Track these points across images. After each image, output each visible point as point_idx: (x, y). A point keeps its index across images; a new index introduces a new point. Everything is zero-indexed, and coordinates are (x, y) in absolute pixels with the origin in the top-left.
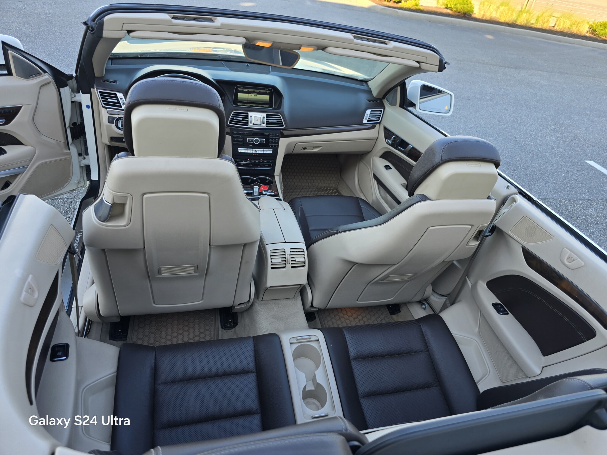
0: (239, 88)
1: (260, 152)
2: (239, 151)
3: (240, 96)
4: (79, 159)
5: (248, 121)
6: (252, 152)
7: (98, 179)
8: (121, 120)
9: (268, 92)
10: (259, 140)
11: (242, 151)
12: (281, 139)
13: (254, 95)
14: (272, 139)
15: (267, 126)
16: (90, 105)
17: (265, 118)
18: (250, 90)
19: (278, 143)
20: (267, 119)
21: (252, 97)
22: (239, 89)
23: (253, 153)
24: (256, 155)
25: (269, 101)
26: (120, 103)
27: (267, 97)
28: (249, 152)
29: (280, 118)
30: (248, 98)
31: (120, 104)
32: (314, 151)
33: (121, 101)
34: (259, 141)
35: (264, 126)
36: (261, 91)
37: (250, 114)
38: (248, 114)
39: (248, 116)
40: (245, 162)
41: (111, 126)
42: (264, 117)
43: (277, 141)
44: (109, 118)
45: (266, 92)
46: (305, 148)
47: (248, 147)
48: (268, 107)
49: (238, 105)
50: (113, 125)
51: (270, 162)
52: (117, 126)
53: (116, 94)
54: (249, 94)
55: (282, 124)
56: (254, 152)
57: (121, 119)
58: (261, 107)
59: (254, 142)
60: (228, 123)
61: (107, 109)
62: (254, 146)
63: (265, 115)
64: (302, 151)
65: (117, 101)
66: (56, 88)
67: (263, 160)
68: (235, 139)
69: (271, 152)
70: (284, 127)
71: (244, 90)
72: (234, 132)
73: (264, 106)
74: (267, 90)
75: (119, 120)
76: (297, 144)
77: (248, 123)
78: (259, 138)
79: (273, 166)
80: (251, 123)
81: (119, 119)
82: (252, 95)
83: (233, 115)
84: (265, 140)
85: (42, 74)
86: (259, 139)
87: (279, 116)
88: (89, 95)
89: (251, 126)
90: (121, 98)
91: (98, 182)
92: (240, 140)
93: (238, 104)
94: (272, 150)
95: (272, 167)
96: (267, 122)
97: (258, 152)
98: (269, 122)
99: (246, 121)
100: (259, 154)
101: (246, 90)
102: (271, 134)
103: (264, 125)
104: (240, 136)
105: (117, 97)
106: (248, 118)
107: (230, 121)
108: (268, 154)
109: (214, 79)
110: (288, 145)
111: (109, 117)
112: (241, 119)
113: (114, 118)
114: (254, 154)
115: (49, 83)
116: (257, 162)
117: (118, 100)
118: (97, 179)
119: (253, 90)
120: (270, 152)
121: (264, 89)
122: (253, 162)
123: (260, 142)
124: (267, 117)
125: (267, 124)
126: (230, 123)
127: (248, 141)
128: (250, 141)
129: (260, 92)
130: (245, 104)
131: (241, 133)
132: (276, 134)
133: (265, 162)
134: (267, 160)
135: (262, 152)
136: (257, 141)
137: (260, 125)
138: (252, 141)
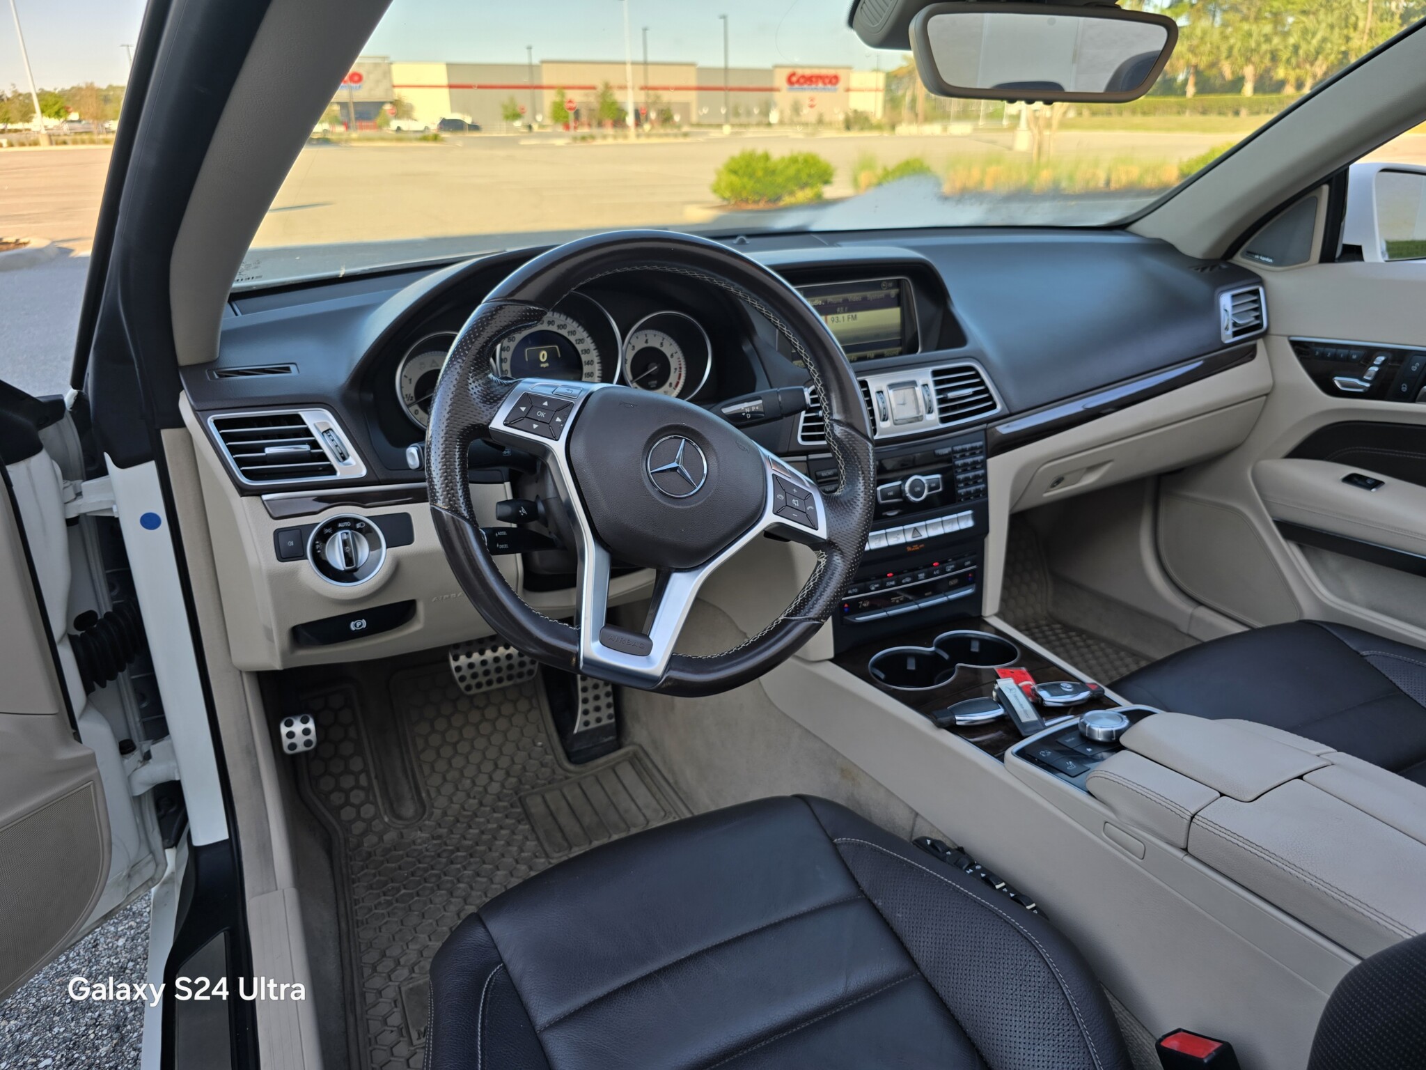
1: (932, 533)
4: (123, 767)
5: (872, 413)
6: (901, 539)
7: (226, 837)
8: (339, 534)
9: (893, 291)
10: (925, 482)
12: (991, 463)
13: (846, 315)
14: (966, 468)
15: (943, 420)
16: (161, 511)
17: (932, 388)
18: (830, 299)
19: (985, 479)
20: (939, 392)
21: (842, 323)
23: (907, 544)
24: (916, 547)
25: (898, 329)
26: (323, 457)
27: (891, 316)
28: (893, 541)
29: (977, 375)
31: (326, 459)
32: (1083, 487)
33: (326, 446)
34: (926, 485)
35: (932, 421)
36: (871, 295)
37: (874, 382)
38: (866, 385)
39: (869, 394)
40: (877, 589)
41: (293, 573)
42: (925, 386)
43: (979, 474)
44: (281, 535)
45: (888, 296)
47: (884, 522)
50: (306, 567)
51: (968, 563)
52: (324, 567)
53: (297, 419)
54: (830, 317)
55: (990, 398)
56: (909, 538)
57: (336, 530)
59: (908, 495)
60: (800, 441)
61: (265, 497)
62: (908, 514)
63: (926, 375)
64: (1051, 493)
65: (306, 448)
67: (944, 562)
69: (970, 523)
70: (999, 407)
72: (824, 474)
73: (886, 351)
74: (889, 288)
75: (329, 535)
76: (1039, 469)
77: (874, 422)
78: (922, 475)
79: (977, 579)
80: (885, 419)
81: (328, 531)
82: (840, 316)
84: (941, 477)
86: (924, 479)
87: (974, 369)
88: (150, 467)
89: (885, 431)
90: (327, 431)
91: (231, 847)
94: (970, 512)
95: (974, 586)
96: (940, 401)
97: (924, 535)
98: (944, 401)
100: (930, 539)
101: (818, 301)
102: (958, 448)
103: (934, 417)
105: (308, 432)
106: (870, 403)
107: (805, 428)
108: (957, 532)
110: (1015, 483)
111: (277, 533)
113: (303, 531)
114: (909, 549)
116: (922, 580)
117: (315, 444)
118: (223, 835)
119: (839, 298)
120: (963, 521)
121: (877, 286)
122: (908, 583)
123: (931, 489)
124: (936, 383)
125: (942, 411)
126: (804, 438)
127: (883, 499)
128: (891, 494)
129: (865, 299)
132: (974, 445)
133: (949, 568)
134: (954, 559)
135: (939, 531)
136: (918, 489)
137: (918, 419)
138: (900, 493)
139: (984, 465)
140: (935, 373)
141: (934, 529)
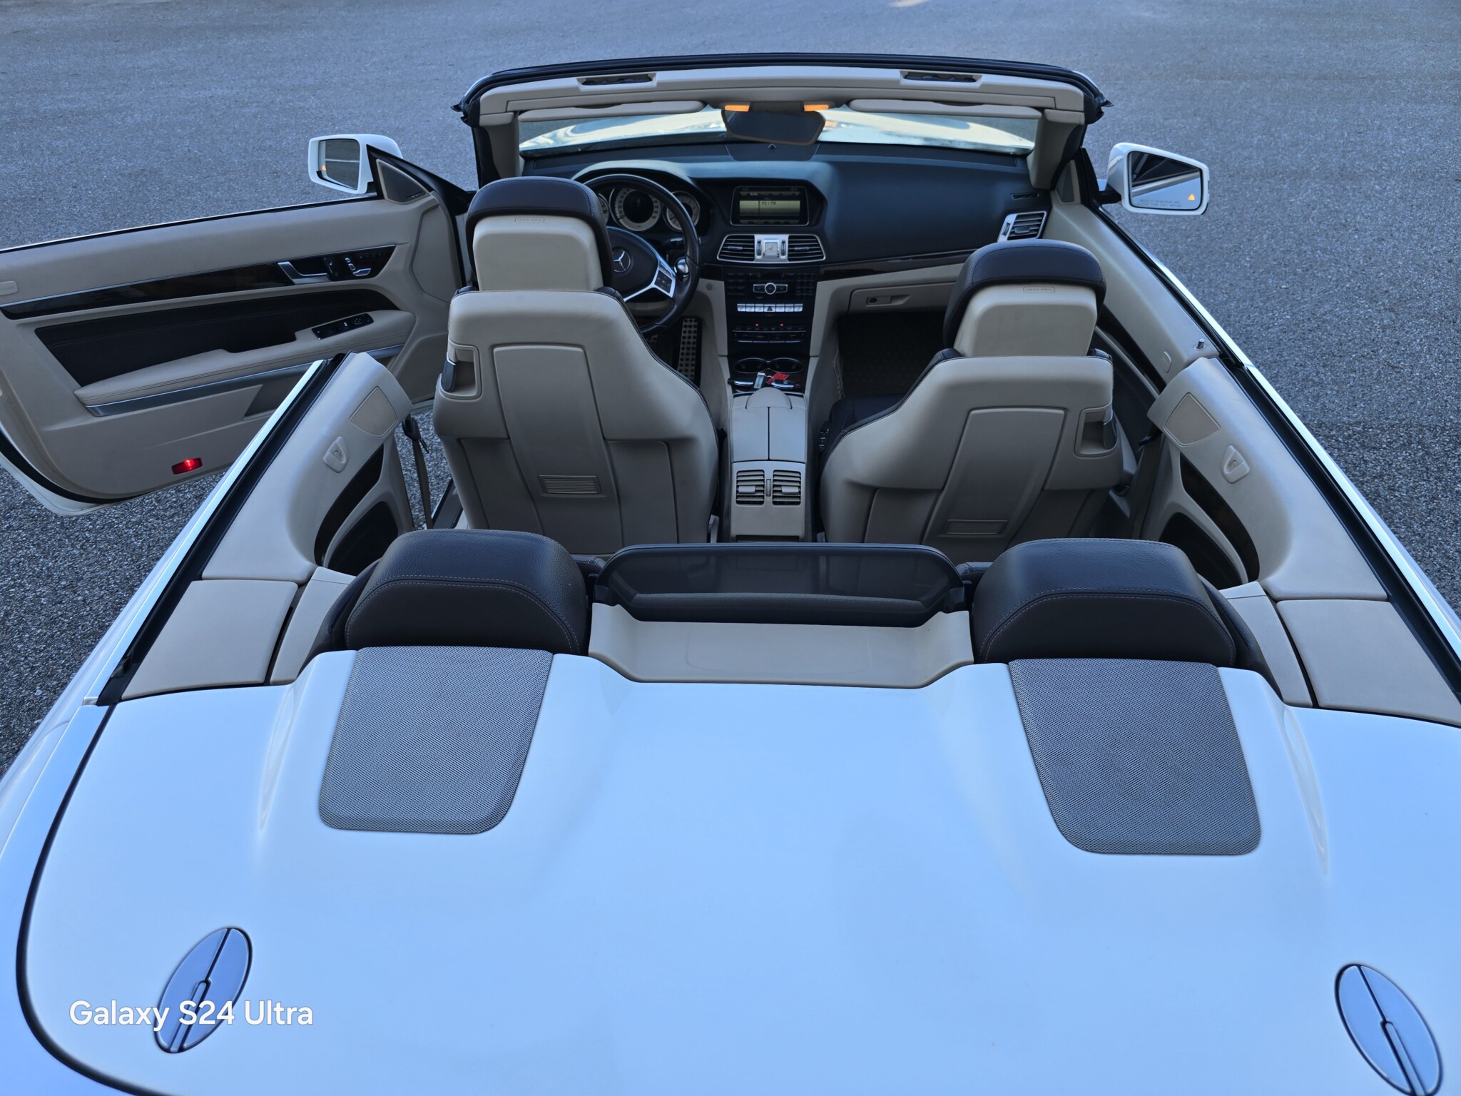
0: (742, 191)
1: (778, 310)
2: (739, 310)
3: (745, 205)
5: (753, 251)
6: (762, 310)
9: (797, 193)
10: (775, 286)
11: (744, 310)
12: (819, 283)
13: (770, 202)
14: (802, 284)
15: (789, 260)
17: (787, 244)
18: (762, 193)
19: (814, 290)
20: (789, 246)
21: (768, 205)
22: (743, 193)
23: (764, 313)
24: (769, 315)
25: (799, 211)
27: (796, 204)
28: (757, 310)
29: (817, 241)
30: (759, 209)
32: (895, 305)
34: (776, 288)
35: (784, 259)
36: (784, 193)
37: (757, 237)
38: (753, 237)
39: (753, 242)
40: (751, 330)
42: (783, 242)
43: (811, 288)
45: (794, 195)
46: (874, 300)
47: (754, 299)
48: (799, 223)
49: (740, 223)
51: (800, 329)
54: (761, 202)
55: (821, 253)
56: (766, 310)
58: (785, 223)
59: (766, 291)
60: (718, 258)
62: (766, 299)
63: (785, 237)
64: (867, 306)
66: (447, 216)
67: (786, 325)
68: (731, 288)
69: (801, 310)
70: (824, 258)
71: (751, 194)
72: (730, 274)
73: (790, 221)
74: (795, 191)
76: (855, 292)
77: (753, 255)
78: (775, 283)
79: (807, 337)
80: (759, 254)
82: (767, 202)
83: (726, 241)
84: (787, 285)
85: (425, 193)
87: (815, 238)
92: (740, 288)
93: (742, 221)
95: (804, 340)
96: (789, 251)
97: (774, 310)
98: (793, 251)
99: (749, 251)
100: (776, 312)
101: (755, 194)
103: (785, 257)
104: (740, 281)
106: (753, 246)
107: (721, 253)
108: (794, 313)
109: (692, 179)
110: (836, 295)
112: (741, 248)
114: (766, 315)
115: (436, 207)
116: (774, 331)
119: (767, 193)
120: (798, 309)
121: (789, 190)
122: (767, 331)
123: (777, 290)
124: (789, 242)
125: (789, 255)
126: (720, 257)
127: (755, 290)
128: (759, 288)
129: (781, 195)
130: (755, 221)
131: (741, 274)
133: (789, 329)
134: (795, 325)
135: (782, 310)
136: (771, 289)
137: (777, 257)
138: (762, 288)
139: (815, 285)
140: (790, 237)
141: (780, 309)
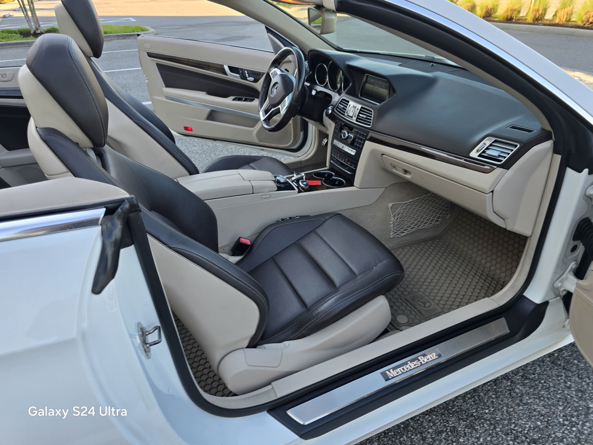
2: (334, 143)
3: (368, 86)
10: (347, 135)
12: (367, 142)
14: (359, 138)
15: (357, 121)
18: (375, 81)
21: (376, 89)
22: (368, 79)
23: (340, 149)
24: (342, 151)
28: (339, 146)
29: (372, 114)
30: (372, 90)
35: (354, 120)
37: (351, 102)
39: (347, 104)
40: (336, 156)
42: (358, 109)
43: (362, 142)
46: (395, 168)
47: (339, 139)
51: (353, 166)
54: (373, 87)
55: (371, 122)
60: (335, 109)
63: (360, 107)
67: (348, 161)
68: (336, 130)
69: (353, 154)
70: (371, 126)
71: (371, 80)
72: (337, 121)
76: (383, 156)
77: (345, 112)
83: (341, 101)
84: (352, 136)
89: (346, 116)
93: (364, 96)
94: (355, 151)
95: (353, 174)
96: (358, 115)
97: (344, 149)
99: (344, 109)
102: (359, 132)
104: (339, 126)
106: (347, 107)
107: (337, 107)
108: (350, 154)
110: (373, 153)
121: (385, 82)
122: (341, 160)
124: (361, 110)
125: (357, 118)
129: (382, 84)
131: (340, 122)
132: (364, 134)
134: (350, 162)
137: (352, 117)
139: (364, 142)
140: (362, 108)
141: (347, 149)
